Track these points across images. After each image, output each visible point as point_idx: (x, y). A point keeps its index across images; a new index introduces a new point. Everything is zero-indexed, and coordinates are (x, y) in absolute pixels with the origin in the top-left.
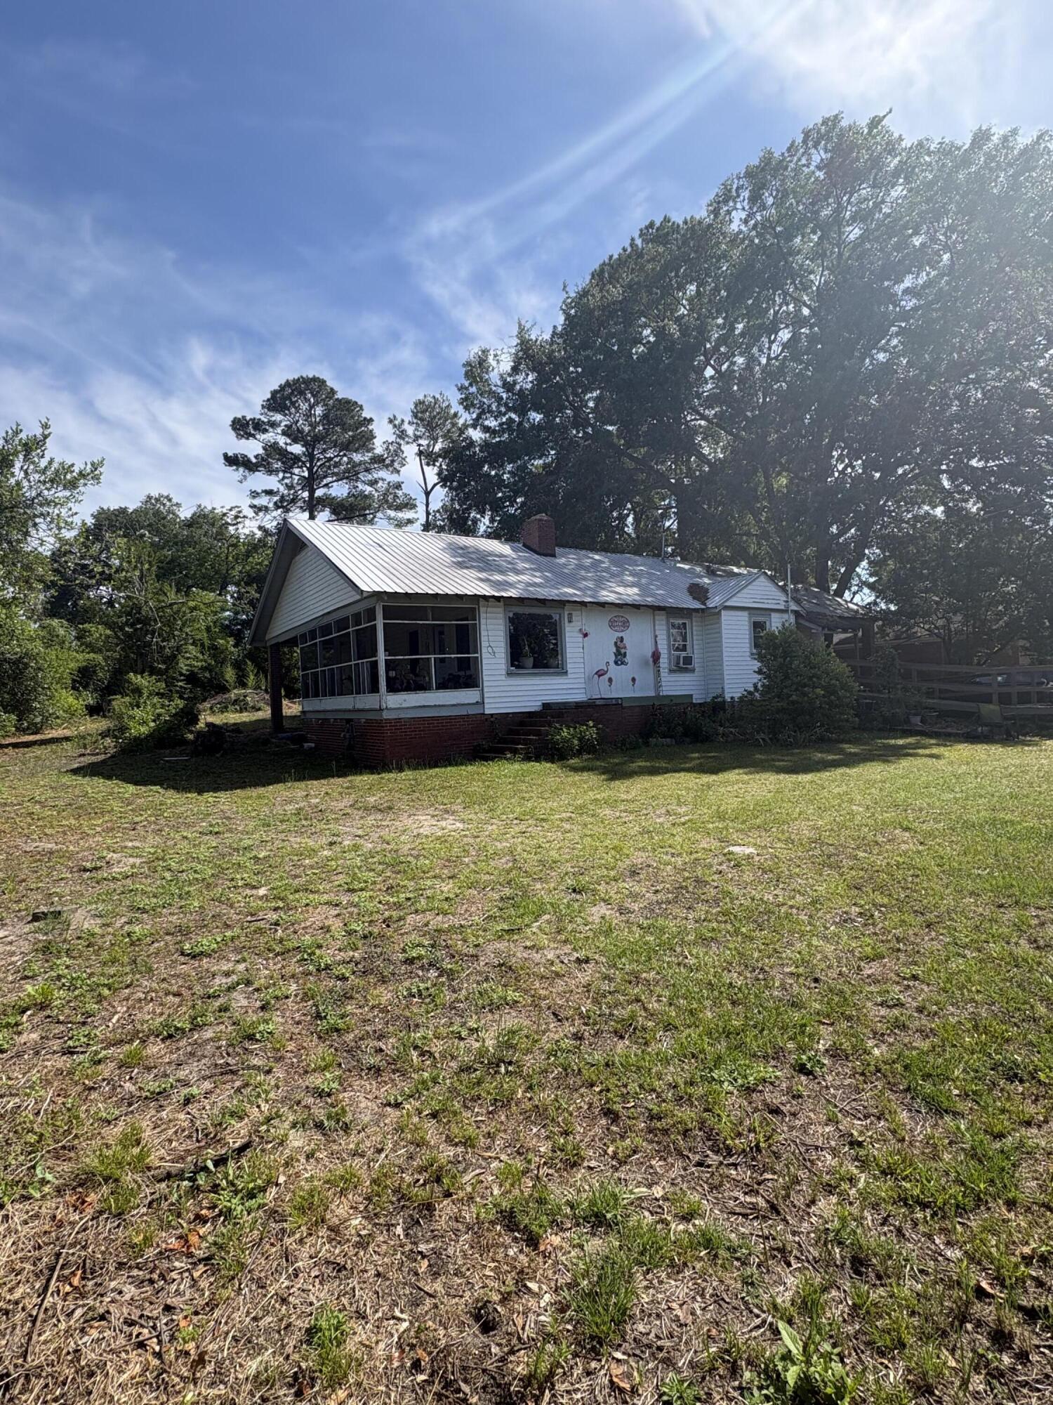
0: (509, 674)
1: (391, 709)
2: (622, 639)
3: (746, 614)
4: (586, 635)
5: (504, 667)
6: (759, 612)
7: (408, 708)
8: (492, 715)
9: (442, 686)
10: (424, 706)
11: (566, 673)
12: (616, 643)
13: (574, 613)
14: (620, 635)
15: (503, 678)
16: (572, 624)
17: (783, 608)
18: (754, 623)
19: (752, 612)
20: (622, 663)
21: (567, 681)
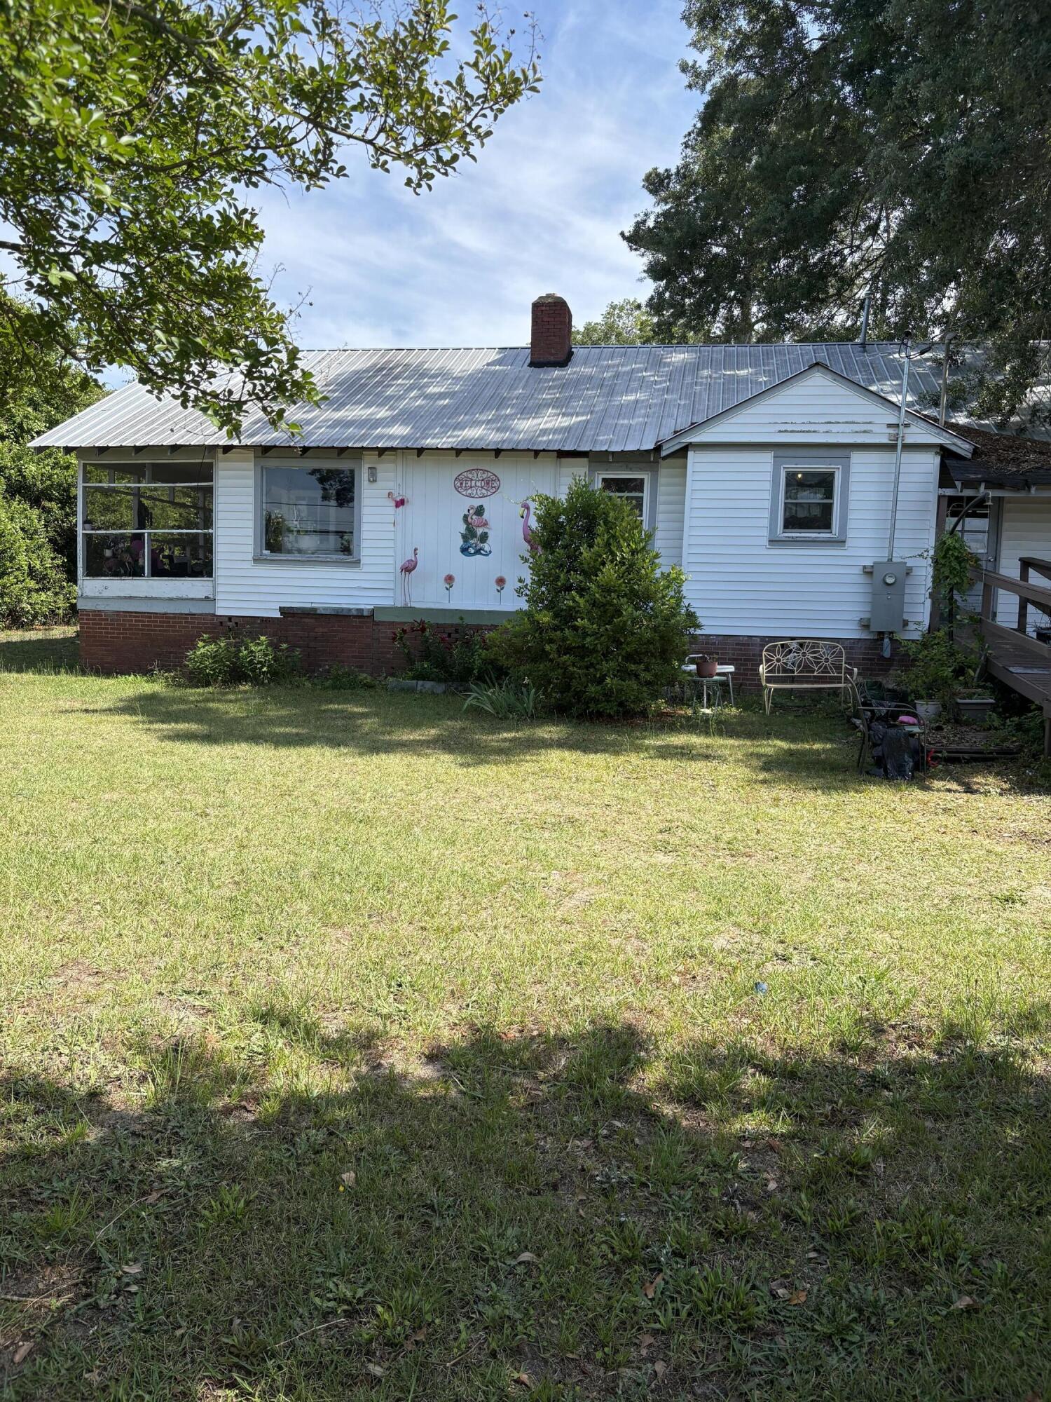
0: (257, 560)
1: (87, 597)
2: (480, 511)
3: (768, 456)
4: (400, 503)
5: (250, 549)
6: (814, 452)
7: (109, 598)
8: (230, 618)
9: (158, 572)
10: (131, 598)
11: (357, 563)
12: (465, 517)
13: (380, 467)
14: (476, 503)
15: (250, 564)
16: (374, 485)
17: (885, 440)
18: (791, 477)
19: (781, 452)
20: (478, 552)
21: (356, 576)
